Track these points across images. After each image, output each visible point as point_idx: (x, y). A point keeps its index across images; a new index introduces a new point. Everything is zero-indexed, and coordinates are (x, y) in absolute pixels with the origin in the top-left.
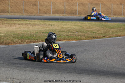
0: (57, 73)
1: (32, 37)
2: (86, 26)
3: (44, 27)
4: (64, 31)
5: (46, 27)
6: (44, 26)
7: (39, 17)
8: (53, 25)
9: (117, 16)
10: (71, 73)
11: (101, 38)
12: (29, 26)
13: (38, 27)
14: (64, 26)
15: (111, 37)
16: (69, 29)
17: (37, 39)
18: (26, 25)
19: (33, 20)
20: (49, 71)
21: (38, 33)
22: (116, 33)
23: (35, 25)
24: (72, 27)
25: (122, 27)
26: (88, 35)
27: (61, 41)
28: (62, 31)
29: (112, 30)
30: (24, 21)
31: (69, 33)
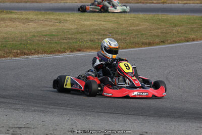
0: (76, 113)
1: (24, 44)
2: (127, 21)
3: (47, 25)
4: (85, 33)
5: (51, 26)
6: (46, 23)
7: (36, 5)
8: (64, 20)
9: (185, 2)
10: (105, 112)
11: (158, 44)
12: (17, 23)
13: (35, 24)
14: (86, 23)
15: (175, 42)
16: (95, 28)
17: (34, 48)
18: (10, 20)
19: (23, 12)
20: (62, 110)
21: (34, 36)
22: (186, 35)
23: (28, 20)
24: (100, 24)
25: (196, 23)
26: (132, 39)
27: (79, 51)
28: (82, 33)
29: (177, 28)
30: (7, 13)
31: (94, 36)
